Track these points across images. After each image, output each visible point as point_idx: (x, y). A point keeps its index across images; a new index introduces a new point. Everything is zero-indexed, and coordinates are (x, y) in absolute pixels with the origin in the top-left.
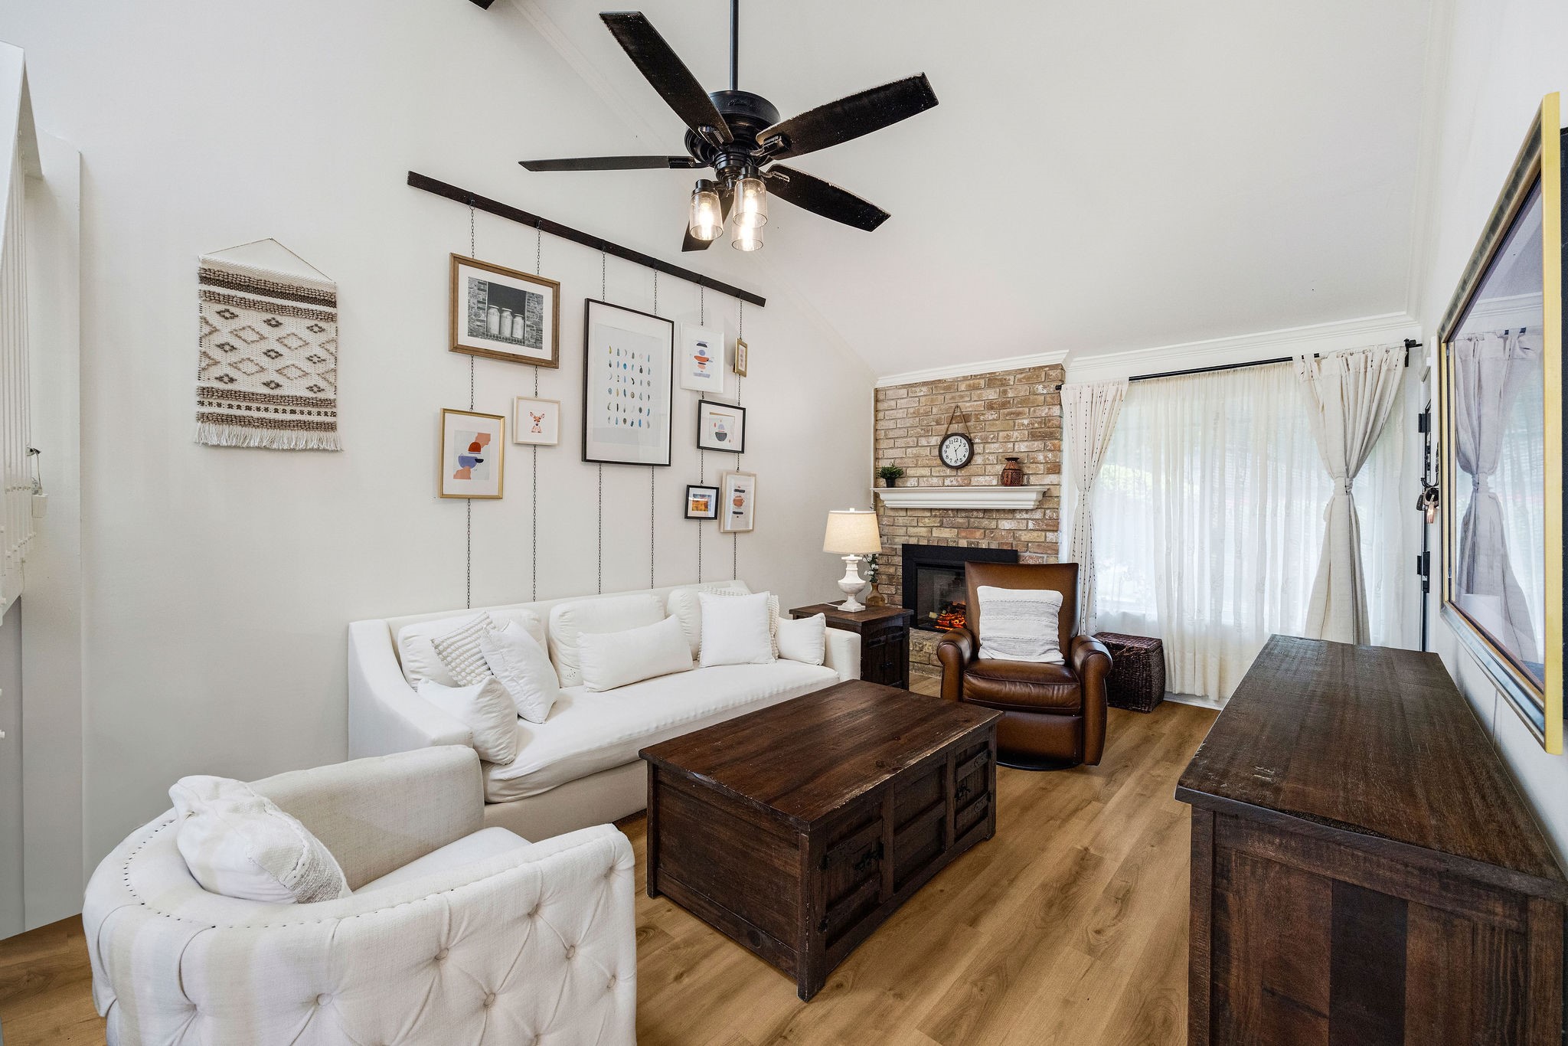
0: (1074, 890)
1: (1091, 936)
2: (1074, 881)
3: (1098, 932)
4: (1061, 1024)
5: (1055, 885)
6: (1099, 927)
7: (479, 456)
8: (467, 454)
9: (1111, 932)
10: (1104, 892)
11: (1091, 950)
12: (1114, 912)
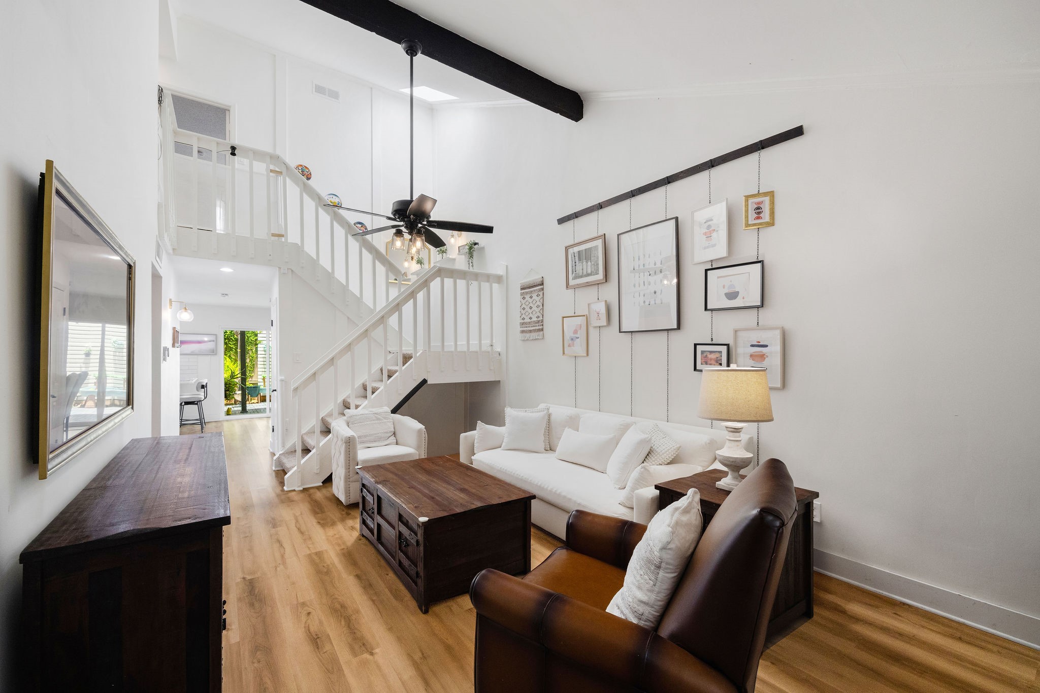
0: (343, 623)
1: (310, 609)
2: (349, 627)
3: (309, 614)
4: (289, 578)
5: (354, 616)
6: (311, 616)
7: (577, 336)
8: (573, 335)
9: (304, 618)
10: (328, 636)
11: (303, 604)
12: (312, 629)
